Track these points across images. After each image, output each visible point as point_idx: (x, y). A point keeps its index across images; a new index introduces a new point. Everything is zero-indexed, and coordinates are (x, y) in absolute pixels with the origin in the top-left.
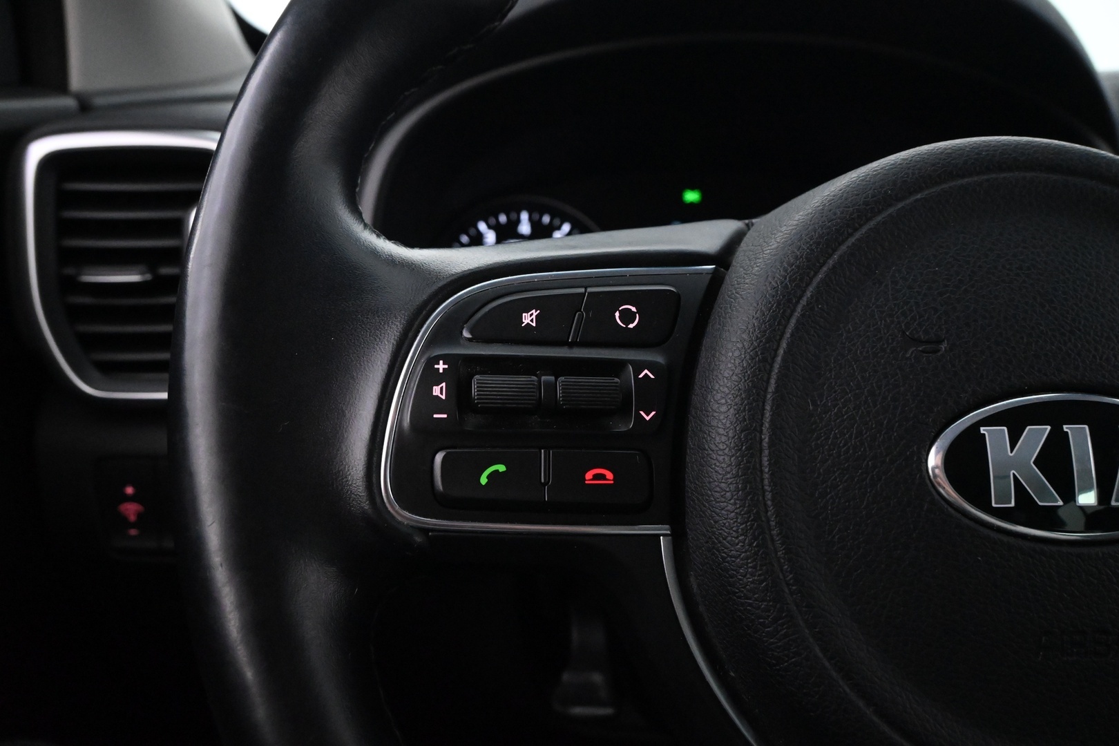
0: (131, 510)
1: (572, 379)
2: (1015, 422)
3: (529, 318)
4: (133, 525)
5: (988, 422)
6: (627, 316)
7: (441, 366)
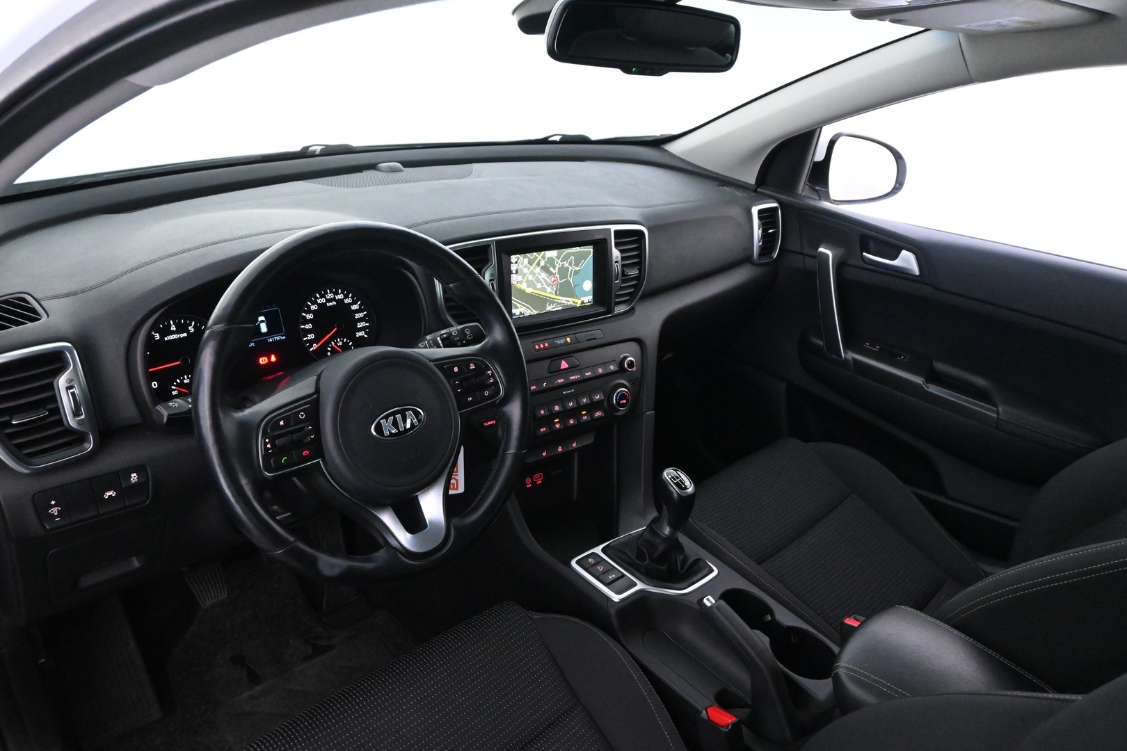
0: (55, 511)
1: (297, 434)
2: (386, 418)
3: (282, 423)
4: (57, 517)
5: (381, 419)
6: (302, 415)
7: (267, 440)
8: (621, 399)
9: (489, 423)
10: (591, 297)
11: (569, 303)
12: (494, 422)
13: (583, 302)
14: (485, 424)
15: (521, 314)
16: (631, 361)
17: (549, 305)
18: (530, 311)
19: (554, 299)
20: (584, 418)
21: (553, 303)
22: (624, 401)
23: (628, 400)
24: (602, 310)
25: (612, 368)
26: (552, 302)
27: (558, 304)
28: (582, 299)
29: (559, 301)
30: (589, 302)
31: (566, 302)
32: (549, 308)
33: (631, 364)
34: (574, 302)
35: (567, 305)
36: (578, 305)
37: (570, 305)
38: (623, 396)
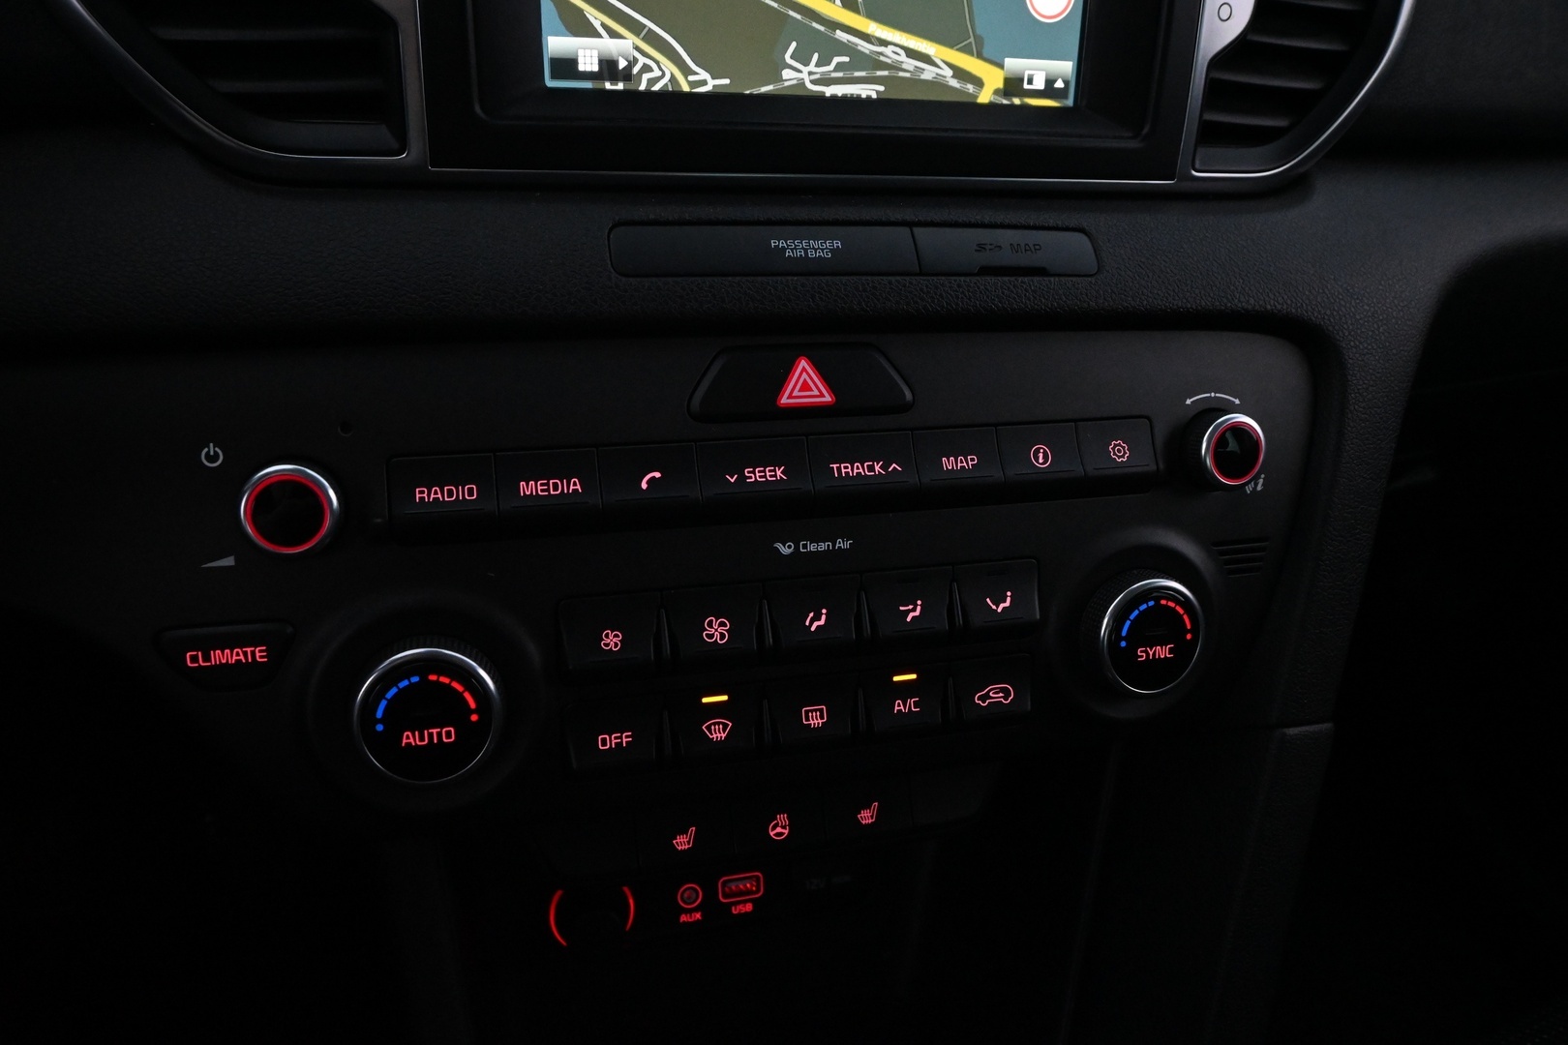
8: (1144, 633)
9: (220, 657)
10: (1066, 67)
11: (929, 73)
12: (260, 654)
13: (1013, 85)
14: (194, 660)
15: (608, 68)
16: (1239, 430)
17: (803, 57)
18: (670, 68)
19: (835, 25)
20: (899, 706)
21: (829, 48)
22: (1163, 652)
23: (1182, 651)
24: (1122, 142)
25: (1120, 452)
26: (820, 39)
27: (859, 59)
28: (1013, 64)
29: (865, 47)
30: (1049, 91)
31: (910, 64)
32: (799, 75)
33: (1238, 450)
34: (960, 73)
35: (915, 82)
36: (985, 97)
37: (937, 84)
38: (1158, 620)
